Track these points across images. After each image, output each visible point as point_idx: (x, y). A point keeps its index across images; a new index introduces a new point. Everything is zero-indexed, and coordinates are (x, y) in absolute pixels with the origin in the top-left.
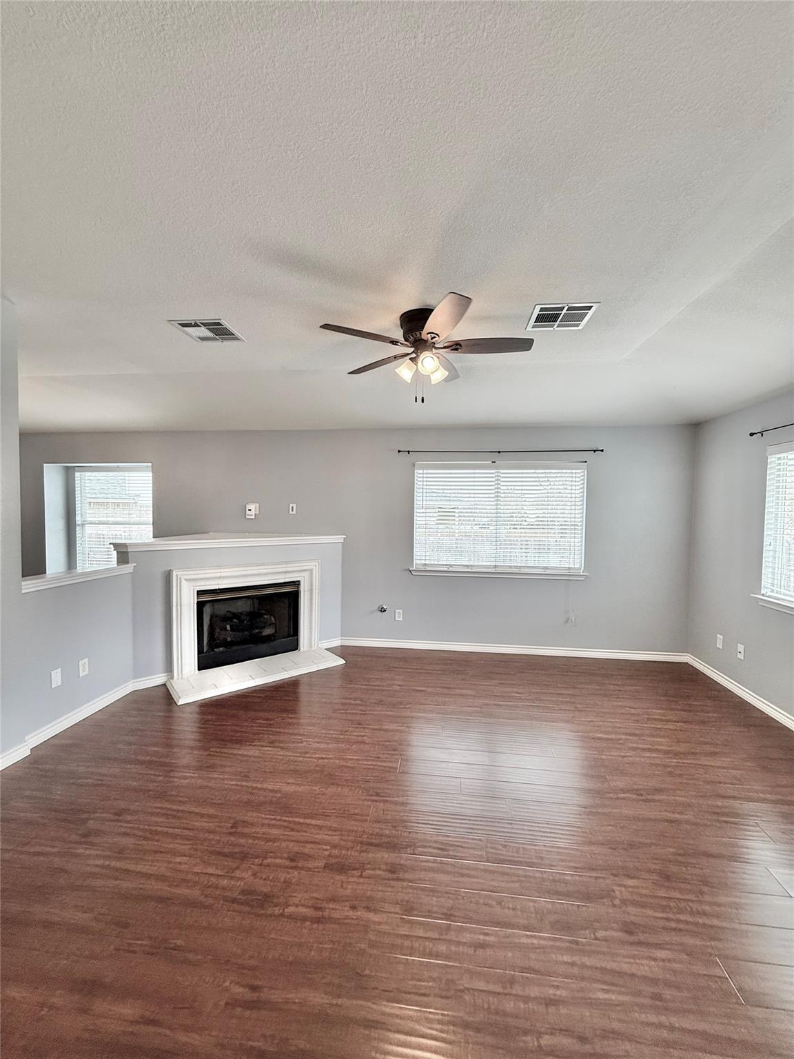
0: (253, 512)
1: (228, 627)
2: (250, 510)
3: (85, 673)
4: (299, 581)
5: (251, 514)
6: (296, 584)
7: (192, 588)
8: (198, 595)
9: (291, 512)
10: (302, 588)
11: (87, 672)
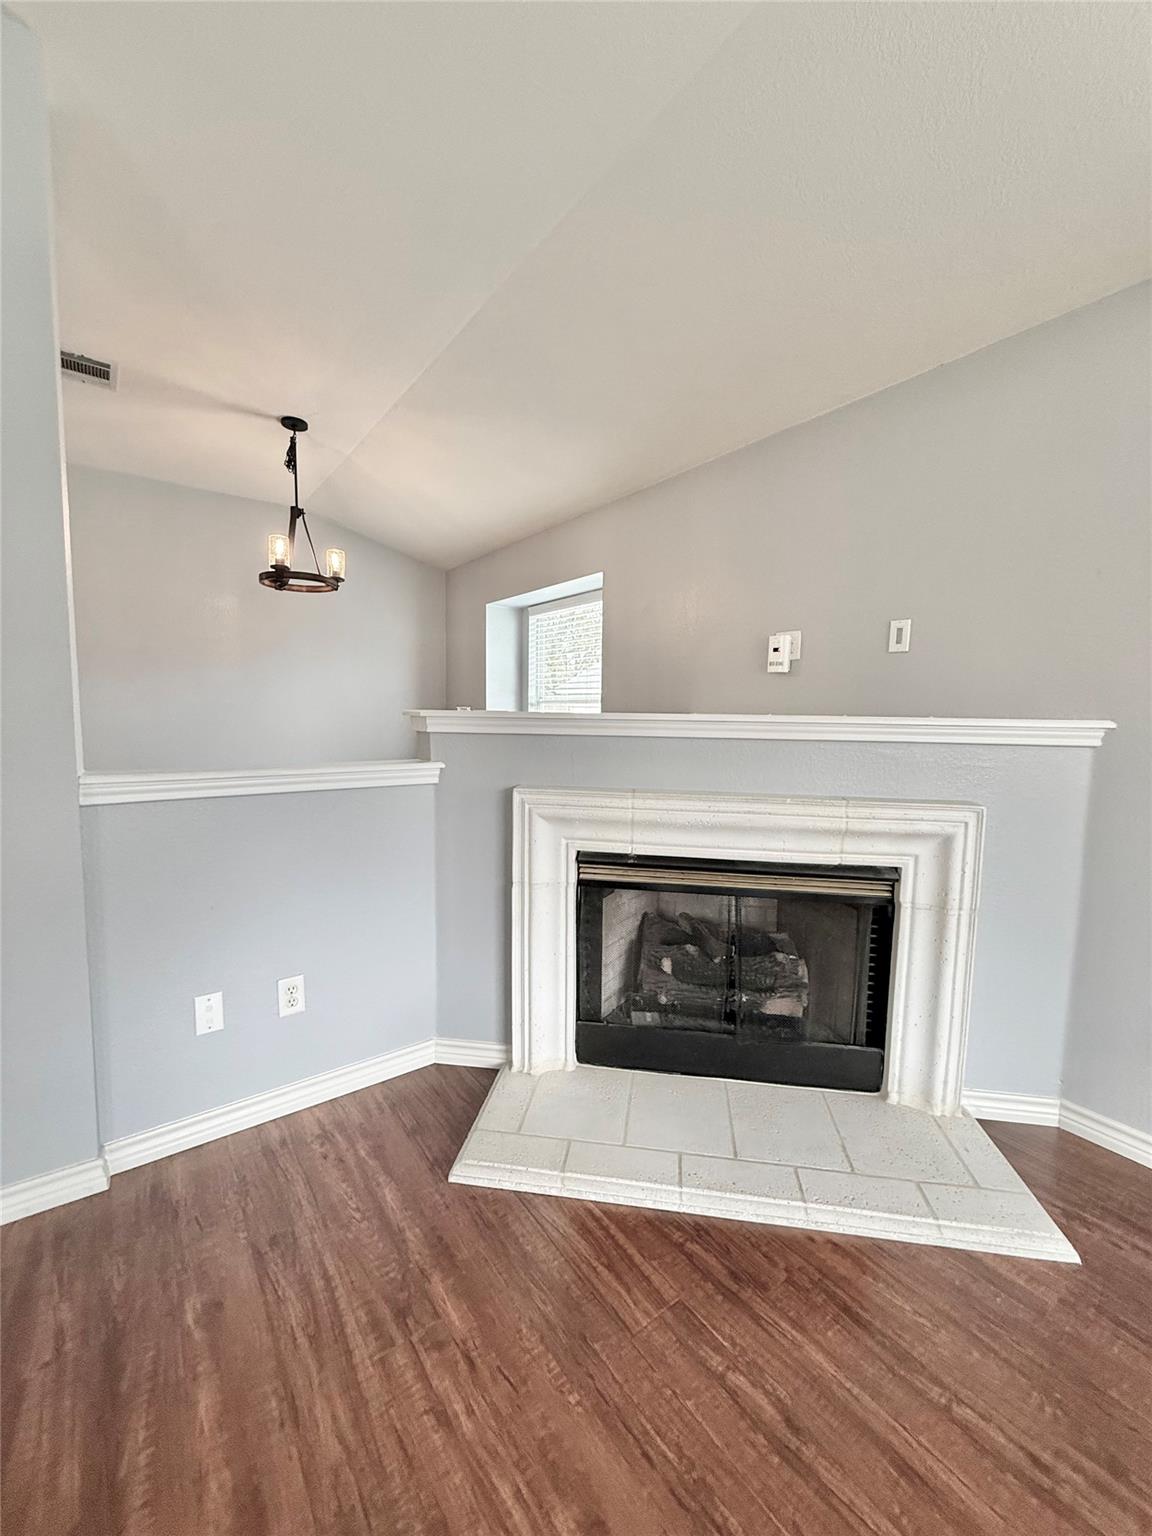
0: (784, 657)
1: (667, 965)
2: (776, 650)
3: (292, 1010)
4: (896, 870)
5: (781, 662)
6: (890, 877)
7: (564, 842)
8: (578, 861)
9: (893, 647)
10: (905, 896)
11: (300, 1007)
